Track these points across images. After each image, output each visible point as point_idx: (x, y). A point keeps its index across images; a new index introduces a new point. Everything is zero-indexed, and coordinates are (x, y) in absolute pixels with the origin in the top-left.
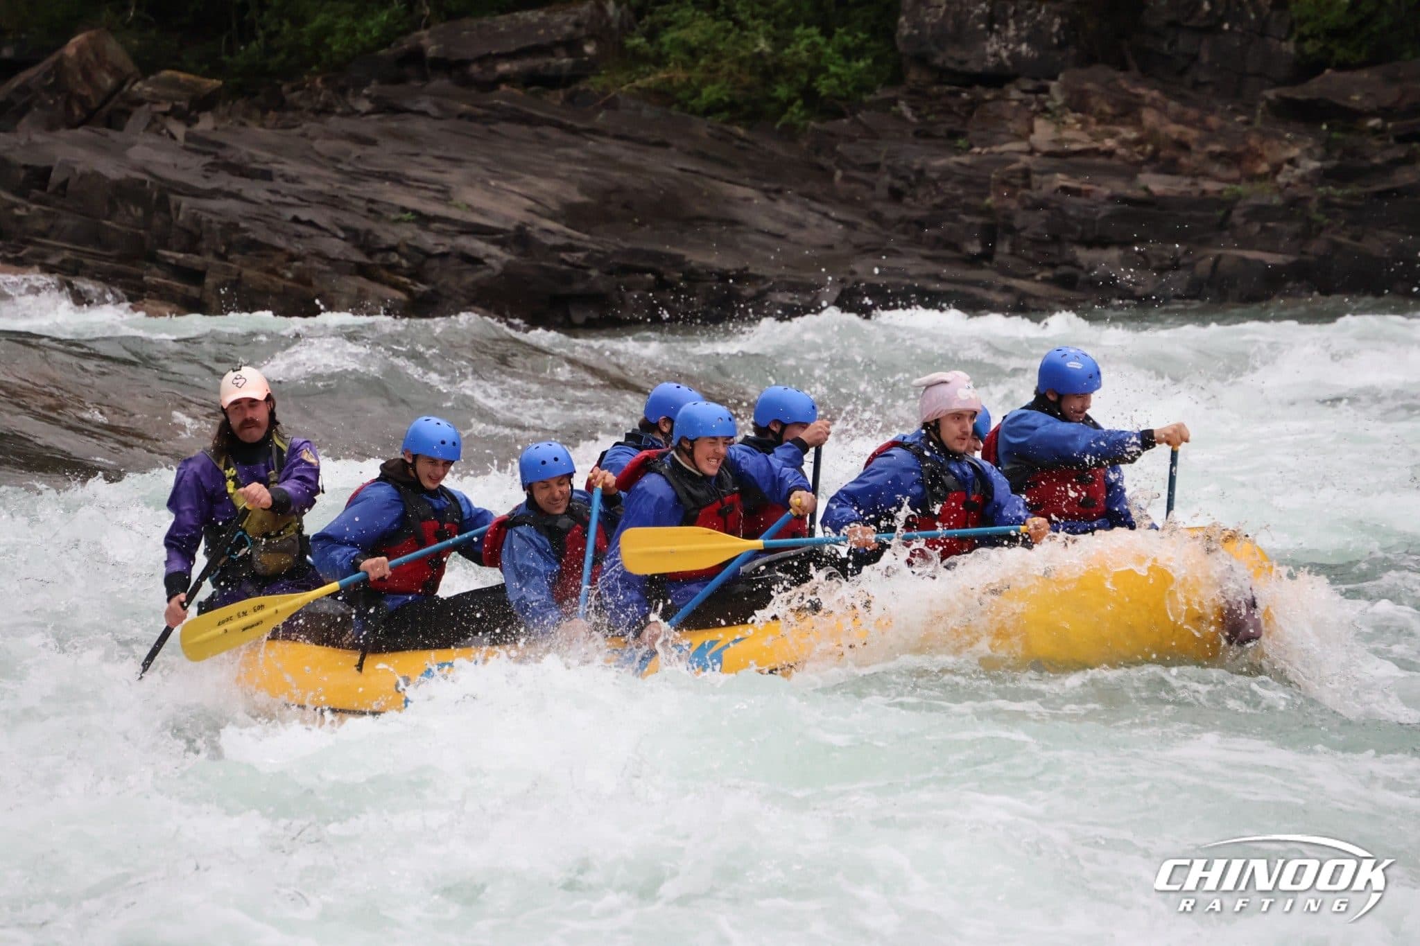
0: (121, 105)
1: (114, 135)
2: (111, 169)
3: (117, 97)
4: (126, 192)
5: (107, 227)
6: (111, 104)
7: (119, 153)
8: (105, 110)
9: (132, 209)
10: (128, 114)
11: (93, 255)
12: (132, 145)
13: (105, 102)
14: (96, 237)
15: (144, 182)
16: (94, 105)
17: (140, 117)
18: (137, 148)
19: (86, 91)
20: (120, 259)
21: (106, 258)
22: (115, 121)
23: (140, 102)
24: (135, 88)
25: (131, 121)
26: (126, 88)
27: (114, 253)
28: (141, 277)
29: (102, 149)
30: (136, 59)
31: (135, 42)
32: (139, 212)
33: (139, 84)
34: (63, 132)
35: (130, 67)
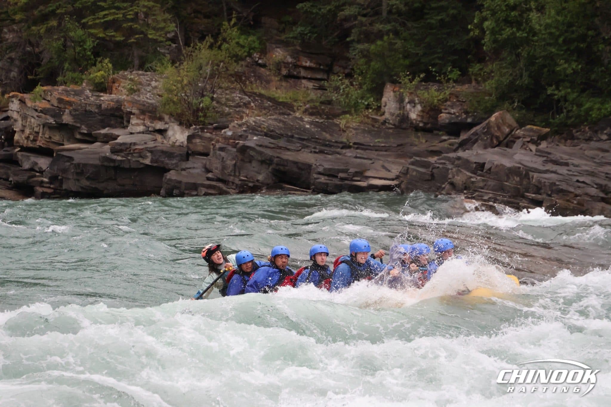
0: (512, 139)
1: (508, 150)
2: (508, 163)
3: (510, 136)
4: (513, 172)
5: (506, 185)
6: (508, 138)
7: (511, 157)
8: (505, 141)
9: (515, 178)
10: (514, 142)
11: (501, 196)
12: (515, 154)
13: (505, 138)
14: (502, 189)
15: (519, 168)
16: (501, 139)
17: (519, 143)
18: (517, 155)
19: (498, 134)
20: (510, 197)
21: (505, 197)
22: (509, 145)
23: (519, 138)
24: (517, 132)
25: (515, 145)
26: (513, 133)
27: (509, 194)
28: (518, 203)
29: (504, 155)
30: (518, 121)
31: (517, 115)
32: (518, 179)
33: (519, 131)
34: (490, 150)
35: (515, 125)
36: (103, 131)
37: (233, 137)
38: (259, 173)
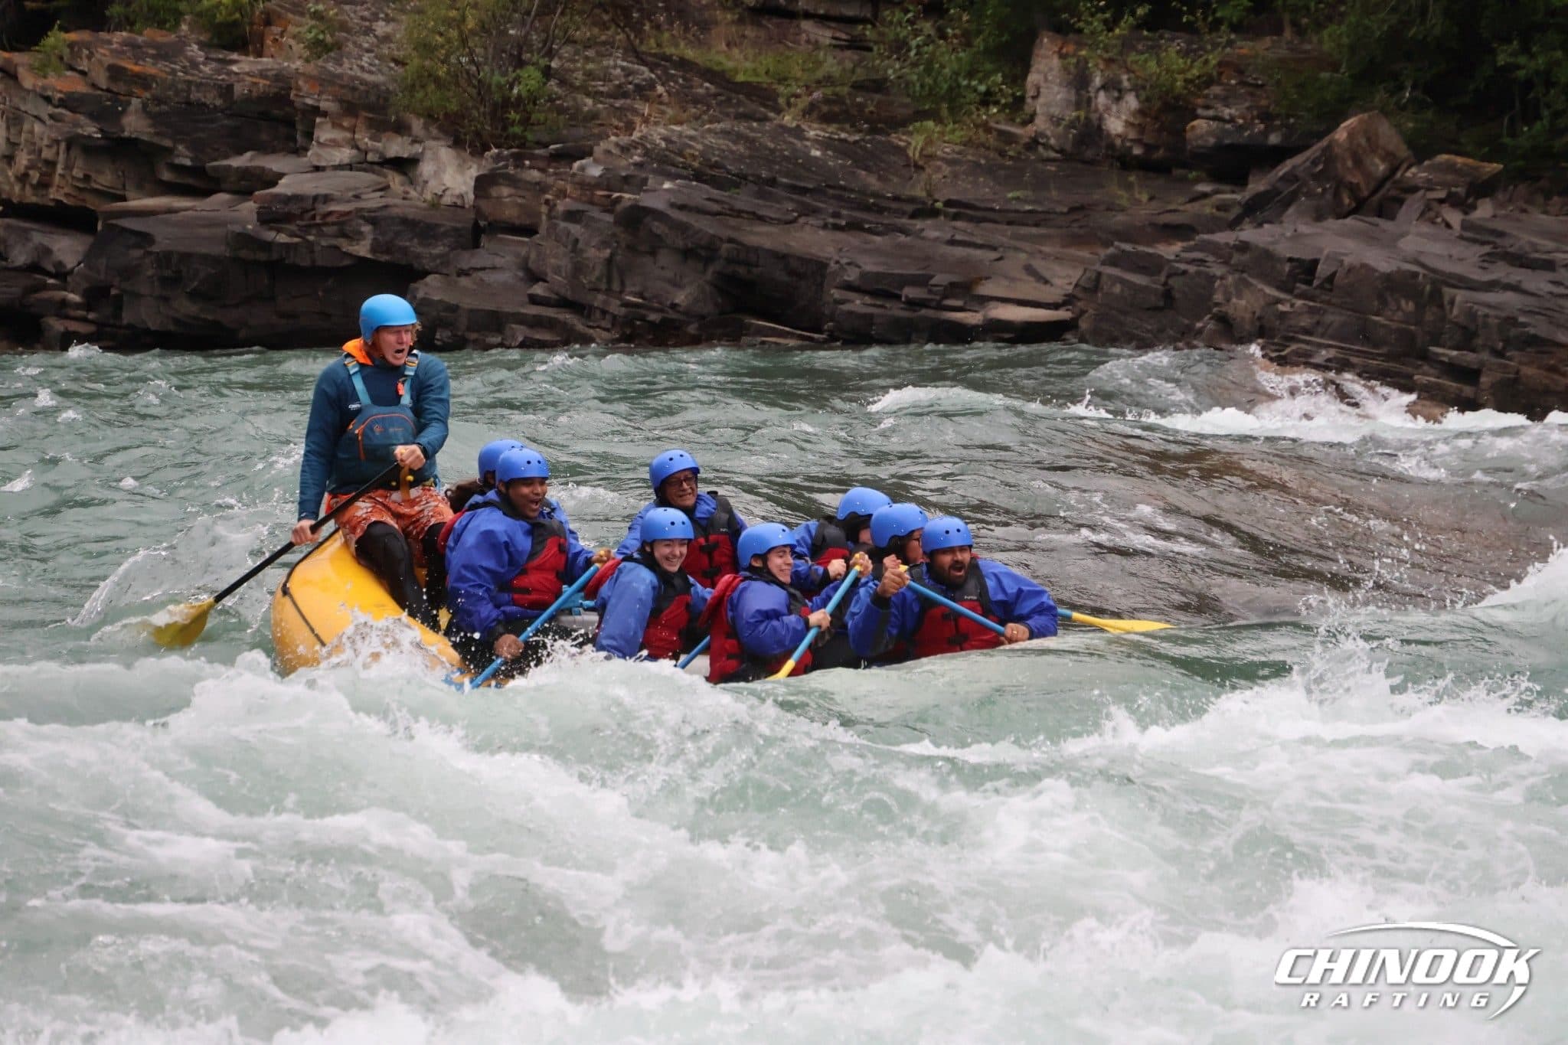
0: (1393, 193)
1: (1384, 224)
2: (1382, 262)
3: (1388, 185)
4: (1396, 285)
5: (1376, 323)
6: (1383, 191)
7: (1391, 243)
8: (1376, 198)
9: (1403, 303)
10: (1401, 202)
11: (1359, 353)
12: (1403, 235)
13: (1375, 191)
14: (1365, 334)
15: (1415, 275)
16: (1365, 193)
17: (1413, 204)
18: (1409, 238)
19: (1355, 178)
20: (1388, 357)
21: (1374, 357)
22: (1386, 209)
23: (1414, 189)
24: (1408, 174)
25: (1404, 207)
26: (1398, 175)
27: (1384, 350)
28: (1410, 377)
29: (1371, 239)
30: (1411, 144)
31: (1411, 125)
32: (1410, 306)
33: (1414, 170)
34: (1331, 223)
35: (1404, 152)
36: (237, 162)
37: (607, 182)
38: (677, 285)
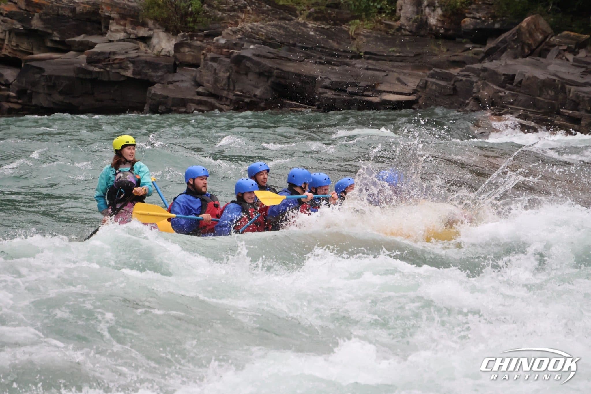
0: (546, 47)
1: (542, 60)
2: (541, 75)
3: (543, 44)
4: (546, 84)
5: (539, 100)
6: (541, 46)
7: (544, 67)
8: (538, 49)
9: (550, 92)
10: (548, 51)
11: (532, 112)
12: (549, 64)
13: (538, 46)
14: (535, 105)
15: (555, 80)
16: (534, 47)
17: (554, 51)
18: (552, 65)
19: (530, 42)
20: (545, 114)
21: (538, 113)
22: (543, 54)
23: (554, 46)
24: (552, 40)
25: (550, 54)
26: (547, 40)
27: (541, 111)
29: (536, 66)
30: (552, 27)
31: (552, 20)
32: (552, 93)
33: (553, 38)
34: (520, 60)
35: (549, 31)
36: (78, 39)
37: (229, 45)
38: (257, 87)
